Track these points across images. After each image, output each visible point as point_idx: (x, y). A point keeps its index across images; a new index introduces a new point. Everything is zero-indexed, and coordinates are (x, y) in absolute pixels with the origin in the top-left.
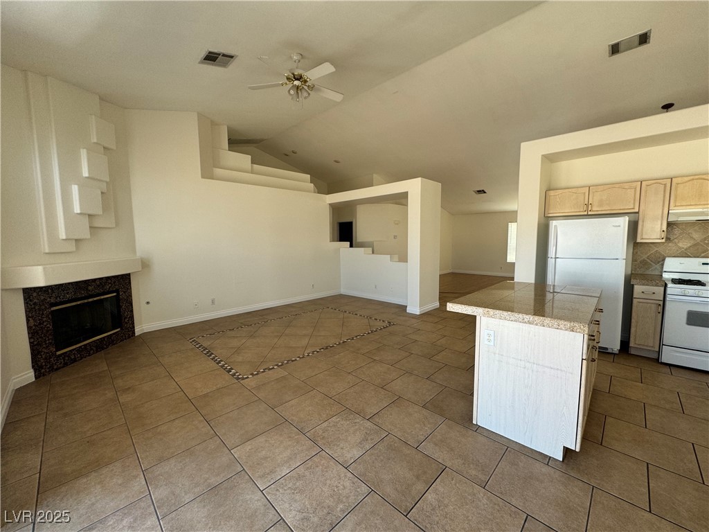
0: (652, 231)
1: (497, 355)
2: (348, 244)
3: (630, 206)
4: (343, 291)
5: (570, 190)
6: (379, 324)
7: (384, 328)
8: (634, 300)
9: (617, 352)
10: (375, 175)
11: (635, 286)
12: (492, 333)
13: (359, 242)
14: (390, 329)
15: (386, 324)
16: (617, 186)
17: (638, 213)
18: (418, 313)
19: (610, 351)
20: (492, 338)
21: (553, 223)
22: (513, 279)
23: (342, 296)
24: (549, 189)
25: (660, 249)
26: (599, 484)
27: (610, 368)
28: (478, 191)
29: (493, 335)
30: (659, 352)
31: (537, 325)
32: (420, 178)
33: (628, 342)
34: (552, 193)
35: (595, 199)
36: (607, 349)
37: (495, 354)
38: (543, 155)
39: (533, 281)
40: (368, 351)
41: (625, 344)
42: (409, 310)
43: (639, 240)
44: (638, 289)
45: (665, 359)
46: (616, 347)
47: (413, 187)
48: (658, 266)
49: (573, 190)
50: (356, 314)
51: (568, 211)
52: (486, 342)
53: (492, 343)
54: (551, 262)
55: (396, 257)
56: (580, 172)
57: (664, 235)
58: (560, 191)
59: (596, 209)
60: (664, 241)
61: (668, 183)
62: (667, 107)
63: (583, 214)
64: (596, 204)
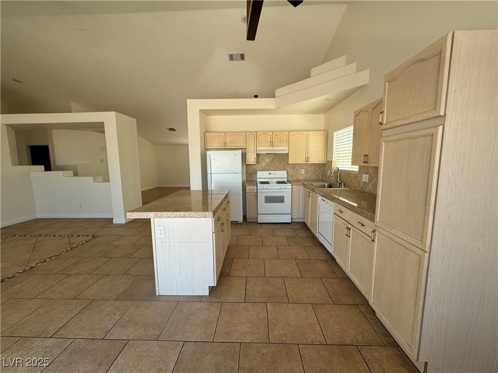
0: (251, 159)
1: (167, 243)
2: (42, 167)
3: (242, 145)
4: (39, 216)
5: (216, 133)
6: (82, 239)
7: (87, 242)
8: (247, 194)
9: (242, 222)
10: (72, 103)
11: (247, 187)
12: (162, 228)
13: (57, 166)
14: (93, 241)
15: (90, 237)
16: (236, 133)
17: (245, 149)
18: (124, 223)
19: (239, 222)
20: (163, 232)
21: (209, 153)
22: (189, 188)
23: (37, 221)
24: (206, 132)
25: (255, 167)
26: (225, 300)
27: (239, 232)
28: (170, 129)
29: (163, 230)
30: (257, 218)
31: (187, 217)
32: (114, 112)
33: (246, 216)
34: (207, 134)
35: (228, 140)
36: (238, 221)
37: (166, 242)
38: (200, 110)
39: (201, 189)
40: (62, 268)
41: (245, 217)
42: (115, 222)
43: (247, 163)
44: (248, 188)
45: (259, 222)
46: (241, 219)
47: (109, 119)
48: (255, 176)
49: (218, 134)
50: (54, 236)
51: (216, 146)
52: (159, 236)
53: (163, 236)
54: (209, 176)
55: (100, 178)
56: (220, 123)
57: (256, 160)
58: (212, 134)
59: (229, 146)
60: (256, 163)
61: (256, 135)
62: (256, 96)
63: (223, 148)
64: (228, 143)
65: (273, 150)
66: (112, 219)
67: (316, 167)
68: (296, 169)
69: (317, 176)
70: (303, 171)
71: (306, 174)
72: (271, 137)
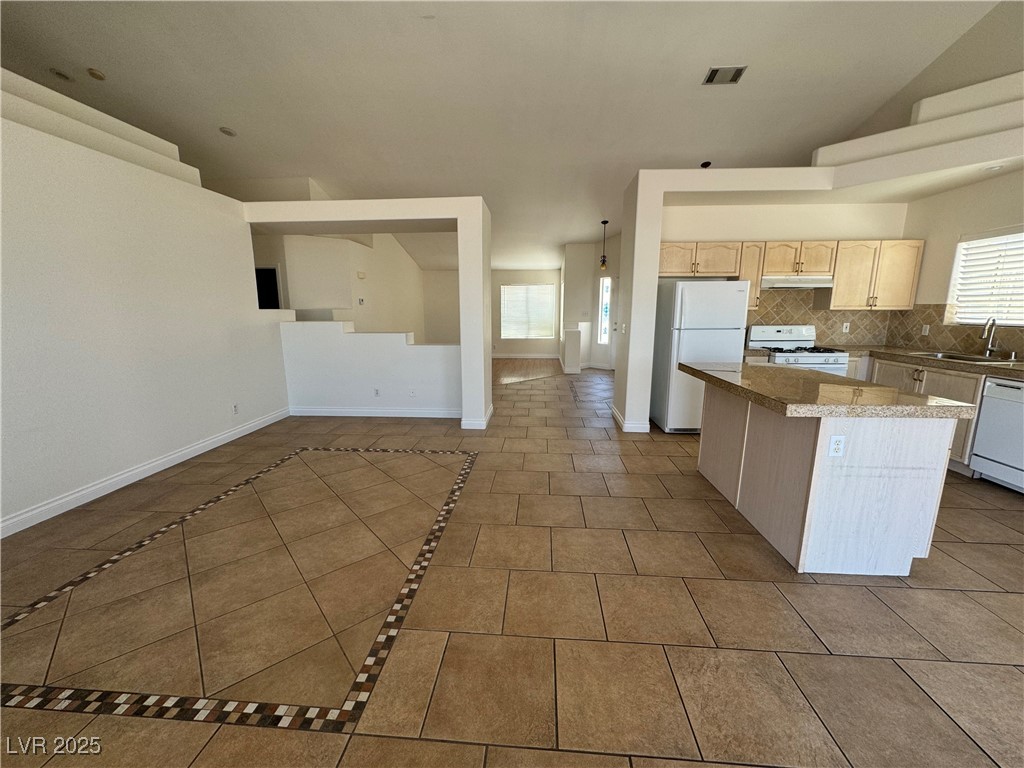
2: (293, 314)
3: (732, 270)
4: (294, 410)
5: (679, 244)
6: (454, 459)
7: (471, 464)
12: (842, 438)
14: (484, 463)
15: (463, 455)
16: (722, 244)
17: (738, 277)
18: (484, 427)
20: (841, 446)
21: (681, 285)
29: (842, 441)
32: (481, 198)
35: (702, 259)
37: (841, 467)
38: (665, 192)
42: (466, 424)
52: (832, 454)
53: (840, 454)
54: (677, 334)
57: (758, 302)
58: (667, 245)
59: (702, 270)
60: (758, 308)
61: (763, 248)
62: (706, 165)
63: (689, 275)
64: (702, 264)
65: (800, 281)
66: (460, 420)
67: (877, 318)
68: (830, 322)
69: (875, 337)
70: (846, 328)
71: (851, 333)
72: (798, 253)
